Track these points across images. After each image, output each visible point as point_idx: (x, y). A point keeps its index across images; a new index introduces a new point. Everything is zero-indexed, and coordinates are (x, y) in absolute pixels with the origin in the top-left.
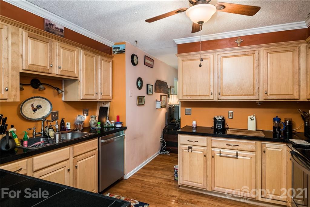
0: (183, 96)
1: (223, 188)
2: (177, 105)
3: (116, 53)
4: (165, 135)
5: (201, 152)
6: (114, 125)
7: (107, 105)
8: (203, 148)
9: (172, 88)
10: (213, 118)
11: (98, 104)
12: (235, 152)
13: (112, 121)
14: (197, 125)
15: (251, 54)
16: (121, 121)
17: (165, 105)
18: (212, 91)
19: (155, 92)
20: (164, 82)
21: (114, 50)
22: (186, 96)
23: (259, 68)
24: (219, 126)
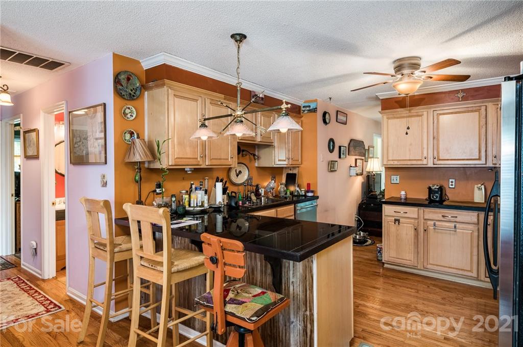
0: (389, 160)
1: (437, 265)
2: (378, 172)
3: (306, 112)
4: (361, 211)
5: (411, 225)
6: (304, 194)
7: (295, 171)
8: (413, 221)
9: (371, 149)
10: (428, 186)
11: (284, 170)
12: (452, 225)
13: (302, 189)
14: (406, 196)
15: (476, 111)
16: (311, 189)
17: (361, 172)
18: (425, 155)
19: (349, 155)
20: (360, 141)
21: (304, 109)
22: (393, 160)
23: (486, 127)
24: (436, 197)
